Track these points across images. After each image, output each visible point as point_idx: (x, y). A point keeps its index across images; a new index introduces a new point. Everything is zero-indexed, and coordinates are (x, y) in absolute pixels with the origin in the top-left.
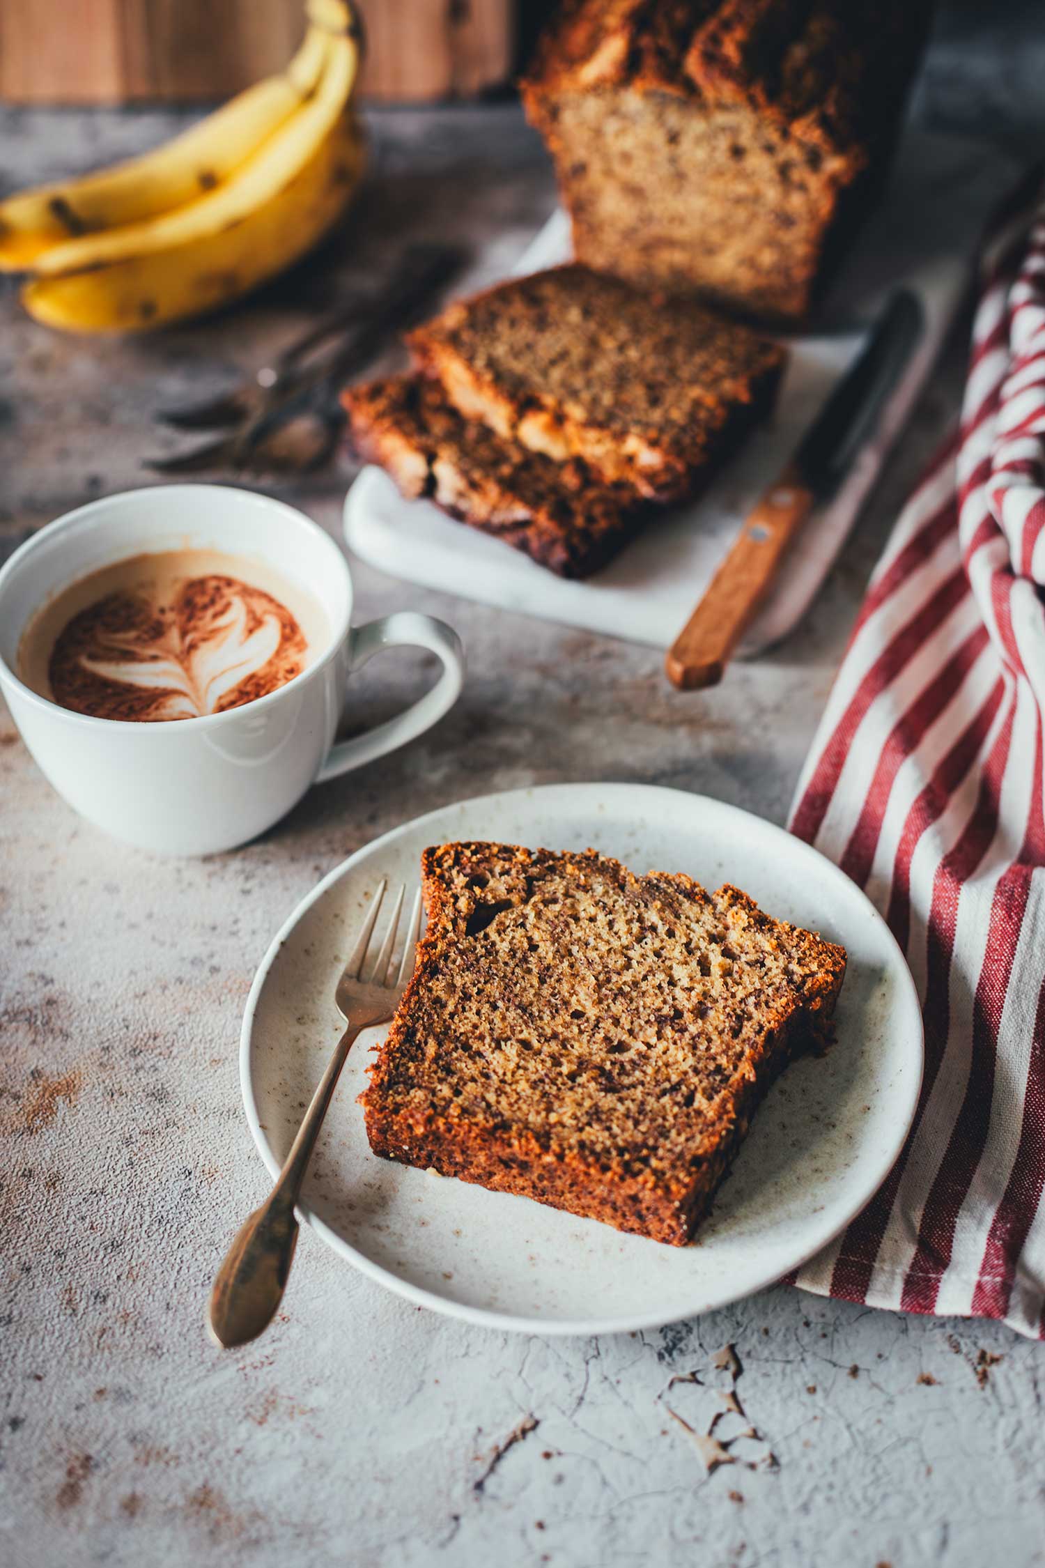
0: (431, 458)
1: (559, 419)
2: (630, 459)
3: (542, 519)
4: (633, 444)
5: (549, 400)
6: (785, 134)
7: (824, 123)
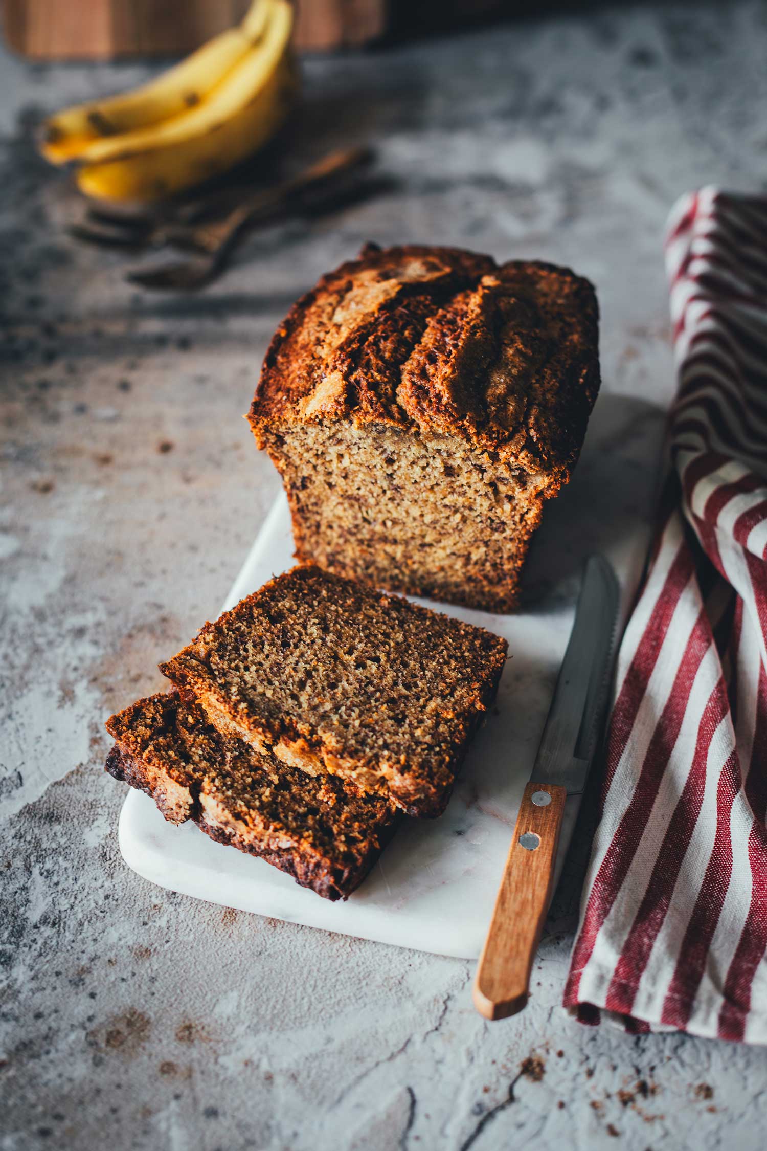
0: (196, 789)
1: (313, 746)
2: (383, 781)
3: (306, 846)
4: (385, 769)
5: (302, 727)
6: (494, 458)
7: (529, 446)
